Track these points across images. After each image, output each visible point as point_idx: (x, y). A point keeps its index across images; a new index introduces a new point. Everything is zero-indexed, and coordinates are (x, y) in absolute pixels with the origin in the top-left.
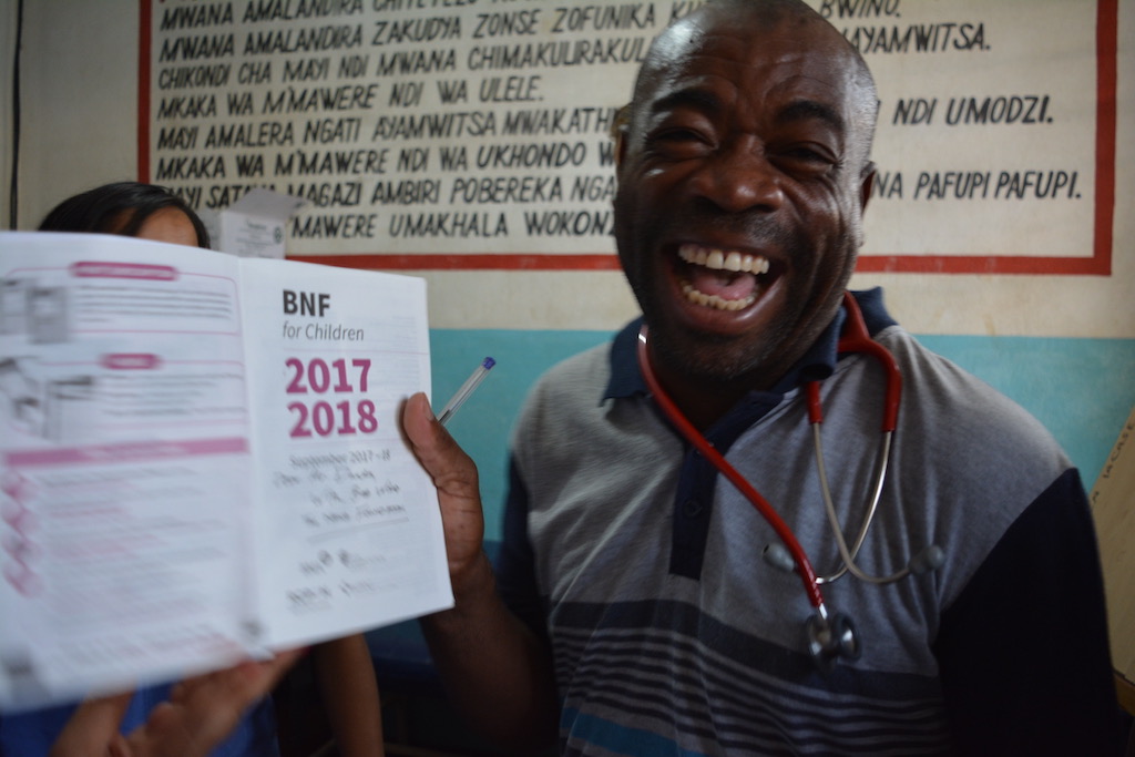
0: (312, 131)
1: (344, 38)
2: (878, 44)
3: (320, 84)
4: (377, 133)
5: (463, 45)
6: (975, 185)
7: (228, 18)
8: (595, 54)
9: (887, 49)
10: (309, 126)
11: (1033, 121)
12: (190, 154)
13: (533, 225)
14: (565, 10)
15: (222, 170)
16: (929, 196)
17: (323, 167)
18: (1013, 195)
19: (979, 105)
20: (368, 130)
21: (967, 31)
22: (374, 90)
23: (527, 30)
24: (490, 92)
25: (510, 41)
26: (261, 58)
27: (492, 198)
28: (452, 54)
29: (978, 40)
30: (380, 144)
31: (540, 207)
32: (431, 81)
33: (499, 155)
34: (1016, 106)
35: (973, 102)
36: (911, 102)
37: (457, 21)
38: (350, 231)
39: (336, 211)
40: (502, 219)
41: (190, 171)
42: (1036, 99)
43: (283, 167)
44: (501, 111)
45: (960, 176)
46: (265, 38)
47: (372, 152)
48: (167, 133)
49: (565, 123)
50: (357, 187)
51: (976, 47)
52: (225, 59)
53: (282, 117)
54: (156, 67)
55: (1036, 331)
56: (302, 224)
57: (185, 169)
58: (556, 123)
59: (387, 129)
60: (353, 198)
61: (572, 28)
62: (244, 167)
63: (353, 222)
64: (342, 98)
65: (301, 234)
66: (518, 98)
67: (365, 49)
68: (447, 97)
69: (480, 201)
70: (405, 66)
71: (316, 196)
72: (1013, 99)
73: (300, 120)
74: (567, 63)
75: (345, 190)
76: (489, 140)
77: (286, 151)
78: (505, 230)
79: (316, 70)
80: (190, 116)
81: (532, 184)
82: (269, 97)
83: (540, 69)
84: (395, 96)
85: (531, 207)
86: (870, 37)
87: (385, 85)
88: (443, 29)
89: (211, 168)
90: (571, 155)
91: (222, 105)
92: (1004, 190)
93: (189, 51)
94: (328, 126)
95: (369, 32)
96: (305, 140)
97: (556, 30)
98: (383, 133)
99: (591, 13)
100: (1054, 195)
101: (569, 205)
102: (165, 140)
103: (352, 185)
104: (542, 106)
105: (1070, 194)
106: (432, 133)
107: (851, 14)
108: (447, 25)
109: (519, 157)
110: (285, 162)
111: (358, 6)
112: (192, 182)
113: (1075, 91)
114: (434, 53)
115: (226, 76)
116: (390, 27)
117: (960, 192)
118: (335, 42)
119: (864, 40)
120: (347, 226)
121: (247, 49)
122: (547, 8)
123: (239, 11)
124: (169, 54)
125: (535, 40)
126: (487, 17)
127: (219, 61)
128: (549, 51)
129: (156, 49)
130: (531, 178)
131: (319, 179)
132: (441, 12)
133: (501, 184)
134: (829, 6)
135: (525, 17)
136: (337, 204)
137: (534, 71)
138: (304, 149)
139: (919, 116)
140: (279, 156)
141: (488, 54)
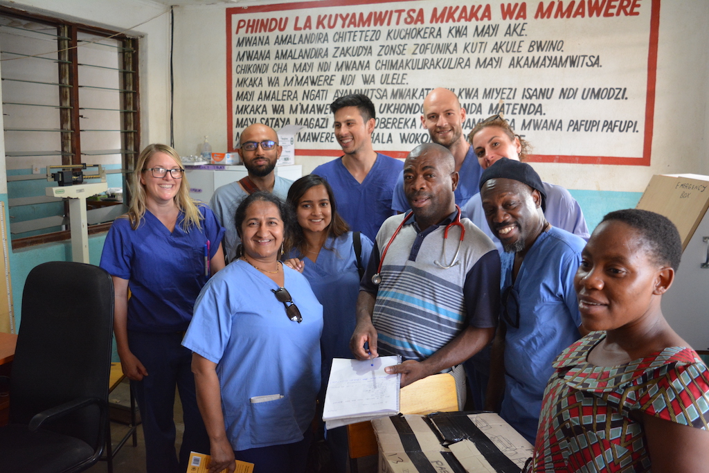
0: (306, 95)
1: (320, 54)
2: (553, 64)
3: (309, 74)
5: (373, 59)
6: (593, 126)
7: (267, 42)
8: (431, 65)
9: (558, 66)
10: (305, 92)
11: (619, 99)
12: (251, 103)
13: (404, 139)
14: (418, 45)
15: (266, 111)
16: (573, 131)
17: (311, 111)
18: (609, 130)
19: (596, 91)
20: (331, 95)
21: (592, 58)
22: (333, 78)
23: (401, 53)
24: (385, 80)
25: (394, 58)
26: (283, 61)
27: (386, 126)
28: (368, 62)
29: (596, 63)
31: (407, 131)
32: (359, 74)
33: (389, 108)
34: (612, 91)
35: (593, 89)
36: (567, 89)
37: (371, 48)
38: (323, 139)
39: (317, 131)
40: (390, 135)
41: (251, 111)
42: (621, 89)
43: (293, 110)
44: (390, 88)
45: (587, 121)
46: (284, 53)
48: (240, 94)
49: (417, 95)
50: (326, 120)
51: (596, 66)
52: (267, 61)
53: (293, 88)
54: (235, 64)
55: (617, 189)
56: (302, 136)
57: (249, 110)
58: (414, 95)
60: (324, 125)
61: (421, 53)
62: (275, 110)
63: (324, 135)
64: (319, 81)
65: (301, 140)
66: (397, 83)
67: (329, 59)
68: (366, 82)
69: (380, 128)
70: (347, 67)
71: (308, 123)
72: (611, 89)
73: (300, 90)
74: (419, 69)
75: (321, 121)
76: (384, 101)
77: (295, 103)
78: (391, 141)
79: (307, 68)
80: (251, 86)
81: (403, 121)
82: (286, 79)
83: (407, 71)
84: (343, 81)
85: (402, 131)
86: (550, 61)
87: (339, 75)
88: (364, 51)
89: (260, 110)
91: (265, 82)
92: (605, 128)
93: (250, 57)
94: (313, 93)
95: (331, 52)
96: (303, 99)
97: (414, 54)
99: (429, 46)
100: (627, 131)
101: (419, 130)
102: (239, 97)
103: (324, 119)
104: (408, 87)
105: (634, 131)
107: (542, 50)
108: (366, 50)
109: (398, 109)
110: (294, 108)
111: (326, 39)
112: (252, 116)
113: (638, 86)
114: (360, 62)
115: (267, 69)
116: (340, 49)
117: (587, 128)
118: (316, 56)
119: (548, 62)
120: (322, 137)
121: (276, 57)
122: (410, 43)
123: (272, 40)
124: (240, 58)
125: (405, 58)
126: (383, 46)
127: (263, 62)
128: (411, 63)
129: (234, 56)
130: (403, 119)
131: (309, 116)
132: (363, 43)
133: (390, 121)
134: (532, 46)
135: (400, 47)
136: (317, 127)
137: (404, 71)
138: (303, 102)
139: (570, 96)
140: (291, 105)
141: (384, 63)
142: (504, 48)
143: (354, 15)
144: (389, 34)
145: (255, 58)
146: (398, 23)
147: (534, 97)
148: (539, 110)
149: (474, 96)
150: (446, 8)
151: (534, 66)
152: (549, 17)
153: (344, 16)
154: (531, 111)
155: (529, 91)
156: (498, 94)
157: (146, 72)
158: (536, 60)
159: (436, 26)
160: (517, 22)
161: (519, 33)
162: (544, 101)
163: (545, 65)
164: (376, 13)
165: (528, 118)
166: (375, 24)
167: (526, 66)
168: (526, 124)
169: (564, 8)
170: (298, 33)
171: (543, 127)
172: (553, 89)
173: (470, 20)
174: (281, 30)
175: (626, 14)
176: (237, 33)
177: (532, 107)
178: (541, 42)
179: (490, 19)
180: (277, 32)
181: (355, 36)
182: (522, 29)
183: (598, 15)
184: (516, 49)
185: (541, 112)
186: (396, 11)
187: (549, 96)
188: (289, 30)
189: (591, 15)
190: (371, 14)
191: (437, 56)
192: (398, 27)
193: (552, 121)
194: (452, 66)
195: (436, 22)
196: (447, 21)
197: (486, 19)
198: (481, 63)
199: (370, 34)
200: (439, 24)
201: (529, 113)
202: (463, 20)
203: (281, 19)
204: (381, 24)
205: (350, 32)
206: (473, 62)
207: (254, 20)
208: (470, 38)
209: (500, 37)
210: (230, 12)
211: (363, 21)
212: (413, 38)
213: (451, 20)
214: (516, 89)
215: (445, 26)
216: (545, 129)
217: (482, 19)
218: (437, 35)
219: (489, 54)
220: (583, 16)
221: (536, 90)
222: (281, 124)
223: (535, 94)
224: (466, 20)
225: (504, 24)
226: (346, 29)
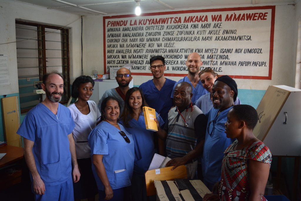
0: (135, 51)
1: (140, 35)
2: (232, 39)
3: (136, 43)
4: (146, 52)
5: (161, 37)
6: (249, 64)
7: (119, 30)
8: (184, 39)
9: (234, 40)
10: (134, 50)
11: (259, 53)
12: (113, 54)
13: (173, 69)
14: (179, 31)
15: (119, 57)
16: (241, 66)
17: (137, 57)
18: (255, 65)
19: (250, 50)
20: (145, 51)
21: (248, 37)
22: (145, 44)
23: (172, 35)
24: (166, 45)
25: (169, 36)
26: (125, 38)
28: (159, 38)
29: (249, 39)
30: (147, 54)
31: (175, 66)
32: (155, 43)
33: (167, 57)
34: (256, 50)
35: (249, 49)
36: (238, 49)
37: (160, 33)
38: (142, 69)
39: (139, 65)
40: (168, 67)
41: (113, 57)
42: (259, 49)
43: (130, 57)
44: (168, 49)
45: (246, 62)
46: (126, 34)
47: (145, 55)
48: (109, 51)
49: (179, 51)
50: (143, 61)
51: (249, 40)
52: (119, 38)
53: (130, 48)
54: (107, 39)
55: (258, 89)
56: (133, 67)
57: (112, 57)
58: (177, 51)
59: (148, 51)
60: (142, 63)
61: (180, 35)
62: (123, 57)
63: (142, 67)
64: (140, 45)
65: (133, 69)
66: (171, 47)
67: (144, 37)
68: (158, 46)
70: (151, 40)
71: (136, 62)
72: (255, 49)
73: (133, 49)
74: (179, 41)
75: (141, 62)
76: (166, 54)
77: (130, 54)
78: (169, 69)
79: (135, 40)
80: (113, 48)
81: (173, 62)
82: (127, 45)
83: (175, 42)
84: (149, 45)
85: (173, 66)
86: (231, 38)
87: (148, 43)
89: (117, 57)
90: (180, 57)
91: (119, 46)
92: (253, 65)
93: (112, 36)
94: (138, 50)
95: (145, 34)
97: (177, 35)
98: (147, 52)
99: (183, 32)
100: (262, 66)
101: (179, 65)
102: (108, 52)
104: (175, 48)
105: (265, 66)
106: (156, 52)
107: (228, 33)
108: (158, 33)
109: (171, 57)
110: (130, 56)
111: (143, 29)
112: (114, 59)
113: (266, 48)
114: (156, 38)
115: (119, 41)
116: (148, 33)
117: (246, 65)
118: (139, 36)
119: (230, 38)
120: (141, 68)
121: (123, 36)
122: (176, 31)
123: (121, 29)
124: (109, 36)
125: (174, 37)
126: (165, 32)
127: (118, 38)
128: (176, 39)
129: (106, 36)
130: (173, 61)
131: (136, 60)
132: (157, 31)
133: (168, 62)
134: (224, 32)
135: (172, 32)
136: (139, 64)
137: (173, 42)
138: (133, 54)
139: (239, 52)
140: (129, 55)
141: (166, 39)
142: (213, 33)
143: (153, 20)
144: (167, 27)
145: (114, 36)
146: (171, 23)
147: (225, 52)
148: (227, 57)
149: (201, 52)
150: (190, 17)
151: (225, 40)
152: (230, 20)
153: (150, 20)
154: (224, 58)
155: (223, 50)
156: (211, 51)
157: (72, 42)
158: (226, 38)
159: (186, 24)
160: (218, 22)
161: (219, 27)
162: (229, 54)
163: (229, 40)
164: (162, 19)
165: (223, 61)
166: (162, 23)
167: (222, 40)
168: (222, 63)
169: (237, 17)
170: (132, 27)
171: (229, 64)
172: (232, 49)
173: (199, 22)
174: (125, 25)
175: (261, 19)
176: (107, 26)
177: (224, 56)
178: (228, 30)
179: (207, 21)
180: (123, 26)
181: (154, 28)
182: (220, 25)
183: (250, 20)
184: (217, 33)
185: (228, 58)
186: (170, 18)
187: (231, 52)
188: (128, 25)
189: (247, 20)
190: (160, 19)
191: (186, 36)
192: (171, 25)
193: (232, 62)
194: (192, 40)
195: (186, 22)
196: (190, 22)
197: (206, 21)
198: (204, 39)
199: (160, 27)
200: (187, 23)
201: (223, 59)
202: (196, 22)
203: (125, 21)
204: (164, 23)
205: (152, 26)
206: (201, 38)
207: (114, 22)
208: (200, 29)
209: (211, 28)
210: (105, 18)
211: (157, 22)
212: (177, 29)
213: (192, 22)
214: (218, 49)
215: (190, 24)
216: (229, 65)
217: (204, 21)
218: (187, 27)
219: (207, 35)
220: (244, 20)
221: (226, 49)
222: (125, 62)
223: (225, 51)
224: (198, 22)
225: (213, 23)
226: (150, 25)
